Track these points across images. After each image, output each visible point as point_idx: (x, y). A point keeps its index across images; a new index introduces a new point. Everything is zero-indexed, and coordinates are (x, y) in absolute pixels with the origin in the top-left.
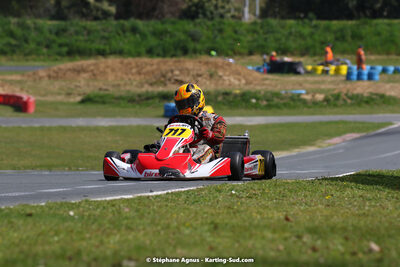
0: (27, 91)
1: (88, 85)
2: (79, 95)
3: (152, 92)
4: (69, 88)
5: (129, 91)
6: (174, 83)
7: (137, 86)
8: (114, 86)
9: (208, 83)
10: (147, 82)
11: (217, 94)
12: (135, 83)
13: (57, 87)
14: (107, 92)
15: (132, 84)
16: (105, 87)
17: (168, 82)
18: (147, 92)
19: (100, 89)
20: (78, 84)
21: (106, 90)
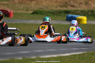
0: (10, 8)
1: (35, 7)
2: (31, 10)
3: (62, 10)
4: (27, 8)
5: (52, 10)
6: (70, 7)
7: (55, 7)
8: (45, 7)
9: (85, 7)
10: (59, 6)
11: (88, 11)
12: (54, 6)
13: (22, 7)
14: (43, 10)
15: (53, 6)
16: (42, 8)
17: (68, 6)
18: (59, 10)
19: (40, 8)
20: (31, 6)
21: (42, 9)
